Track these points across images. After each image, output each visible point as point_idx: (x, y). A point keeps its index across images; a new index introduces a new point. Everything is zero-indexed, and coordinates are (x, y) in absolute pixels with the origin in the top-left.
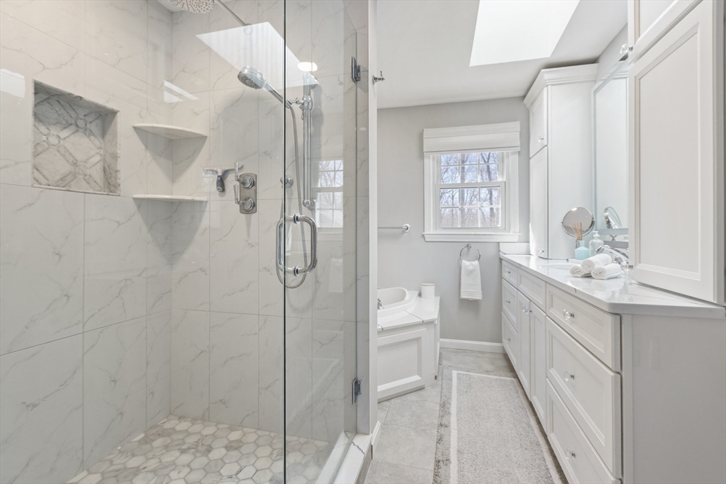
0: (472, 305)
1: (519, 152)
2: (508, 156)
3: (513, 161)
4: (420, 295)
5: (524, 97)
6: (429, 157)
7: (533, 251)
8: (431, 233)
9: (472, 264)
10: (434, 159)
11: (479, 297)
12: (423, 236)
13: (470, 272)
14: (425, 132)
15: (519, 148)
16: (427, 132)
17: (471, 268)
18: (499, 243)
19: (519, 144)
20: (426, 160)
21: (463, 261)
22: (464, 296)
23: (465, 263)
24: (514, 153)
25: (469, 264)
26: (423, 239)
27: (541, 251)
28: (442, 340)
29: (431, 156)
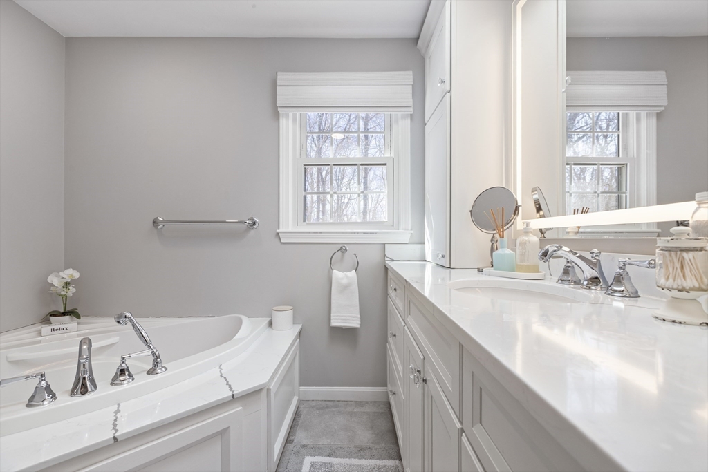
0: (346, 335)
1: (411, 115)
2: (397, 122)
3: (404, 128)
4: (271, 324)
5: (417, 39)
6: (287, 116)
7: (429, 257)
8: (290, 230)
9: (346, 276)
10: (294, 120)
11: (355, 323)
12: (278, 234)
13: (345, 288)
14: (278, 77)
15: (411, 109)
16: (282, 77)
17: (345, 281)
18: (384, 244)
19: (410, 103)
20: (283, 121)
21: (334, 271)
22: (335, 323)
23: (337, 274)
24: (404, 117)
25: (344, 277)
26: (277, 240)
27: (440, 256)
28: (303, 389)
29: (291, 114)
